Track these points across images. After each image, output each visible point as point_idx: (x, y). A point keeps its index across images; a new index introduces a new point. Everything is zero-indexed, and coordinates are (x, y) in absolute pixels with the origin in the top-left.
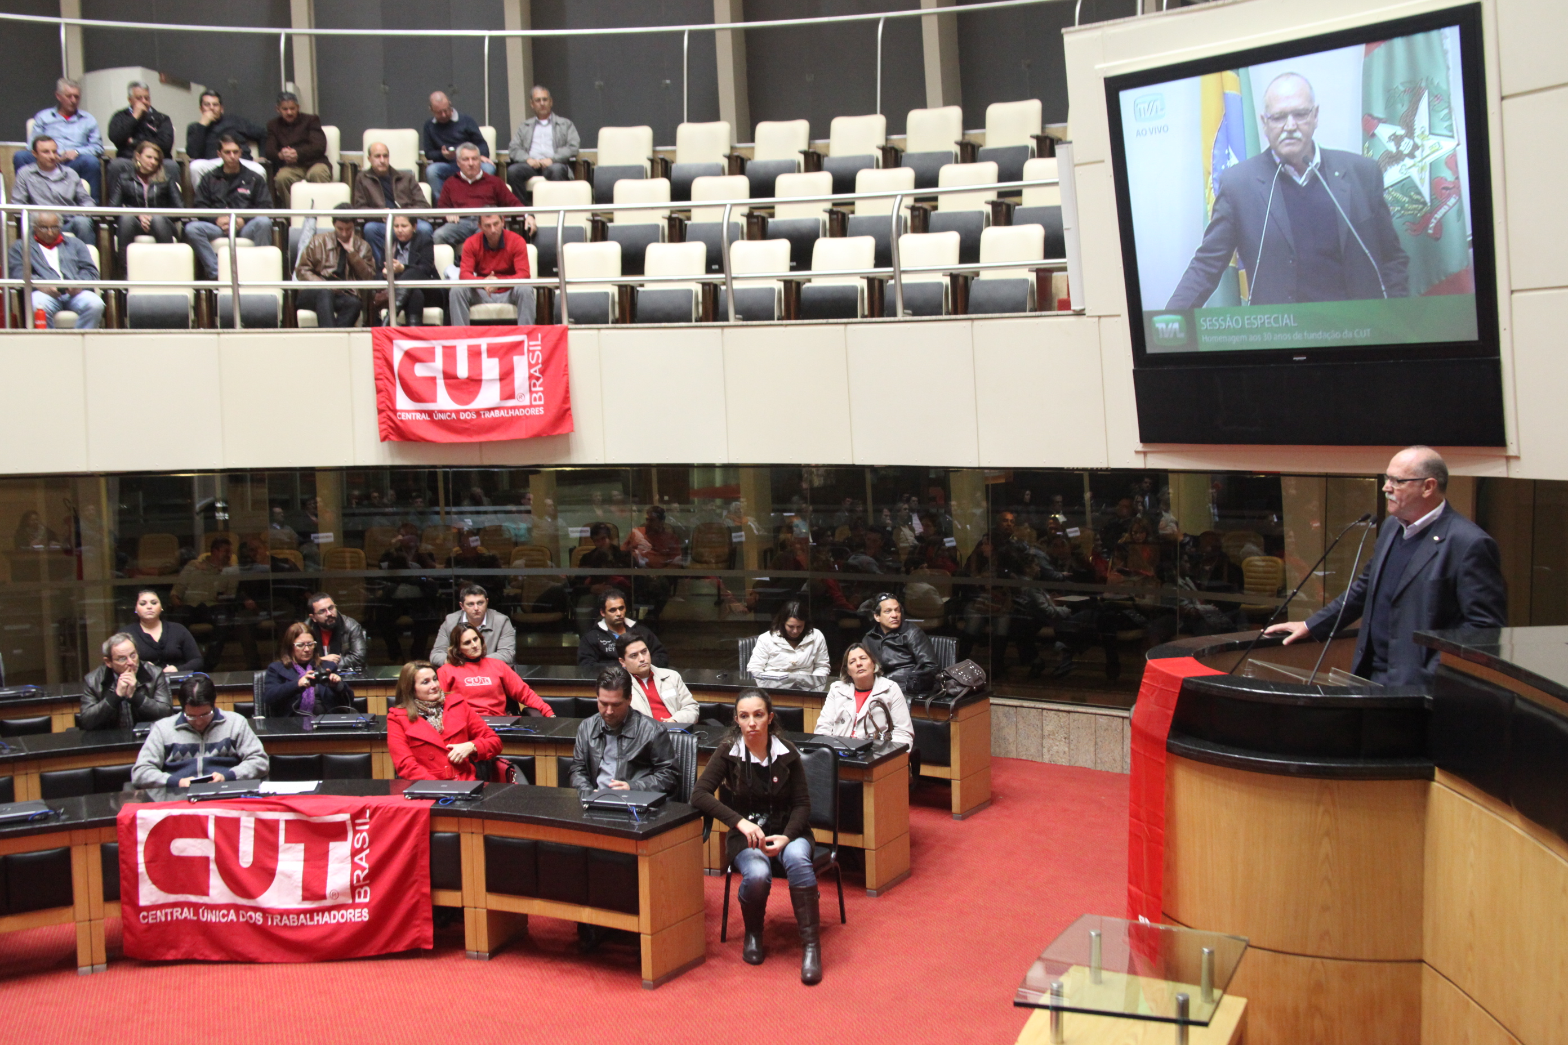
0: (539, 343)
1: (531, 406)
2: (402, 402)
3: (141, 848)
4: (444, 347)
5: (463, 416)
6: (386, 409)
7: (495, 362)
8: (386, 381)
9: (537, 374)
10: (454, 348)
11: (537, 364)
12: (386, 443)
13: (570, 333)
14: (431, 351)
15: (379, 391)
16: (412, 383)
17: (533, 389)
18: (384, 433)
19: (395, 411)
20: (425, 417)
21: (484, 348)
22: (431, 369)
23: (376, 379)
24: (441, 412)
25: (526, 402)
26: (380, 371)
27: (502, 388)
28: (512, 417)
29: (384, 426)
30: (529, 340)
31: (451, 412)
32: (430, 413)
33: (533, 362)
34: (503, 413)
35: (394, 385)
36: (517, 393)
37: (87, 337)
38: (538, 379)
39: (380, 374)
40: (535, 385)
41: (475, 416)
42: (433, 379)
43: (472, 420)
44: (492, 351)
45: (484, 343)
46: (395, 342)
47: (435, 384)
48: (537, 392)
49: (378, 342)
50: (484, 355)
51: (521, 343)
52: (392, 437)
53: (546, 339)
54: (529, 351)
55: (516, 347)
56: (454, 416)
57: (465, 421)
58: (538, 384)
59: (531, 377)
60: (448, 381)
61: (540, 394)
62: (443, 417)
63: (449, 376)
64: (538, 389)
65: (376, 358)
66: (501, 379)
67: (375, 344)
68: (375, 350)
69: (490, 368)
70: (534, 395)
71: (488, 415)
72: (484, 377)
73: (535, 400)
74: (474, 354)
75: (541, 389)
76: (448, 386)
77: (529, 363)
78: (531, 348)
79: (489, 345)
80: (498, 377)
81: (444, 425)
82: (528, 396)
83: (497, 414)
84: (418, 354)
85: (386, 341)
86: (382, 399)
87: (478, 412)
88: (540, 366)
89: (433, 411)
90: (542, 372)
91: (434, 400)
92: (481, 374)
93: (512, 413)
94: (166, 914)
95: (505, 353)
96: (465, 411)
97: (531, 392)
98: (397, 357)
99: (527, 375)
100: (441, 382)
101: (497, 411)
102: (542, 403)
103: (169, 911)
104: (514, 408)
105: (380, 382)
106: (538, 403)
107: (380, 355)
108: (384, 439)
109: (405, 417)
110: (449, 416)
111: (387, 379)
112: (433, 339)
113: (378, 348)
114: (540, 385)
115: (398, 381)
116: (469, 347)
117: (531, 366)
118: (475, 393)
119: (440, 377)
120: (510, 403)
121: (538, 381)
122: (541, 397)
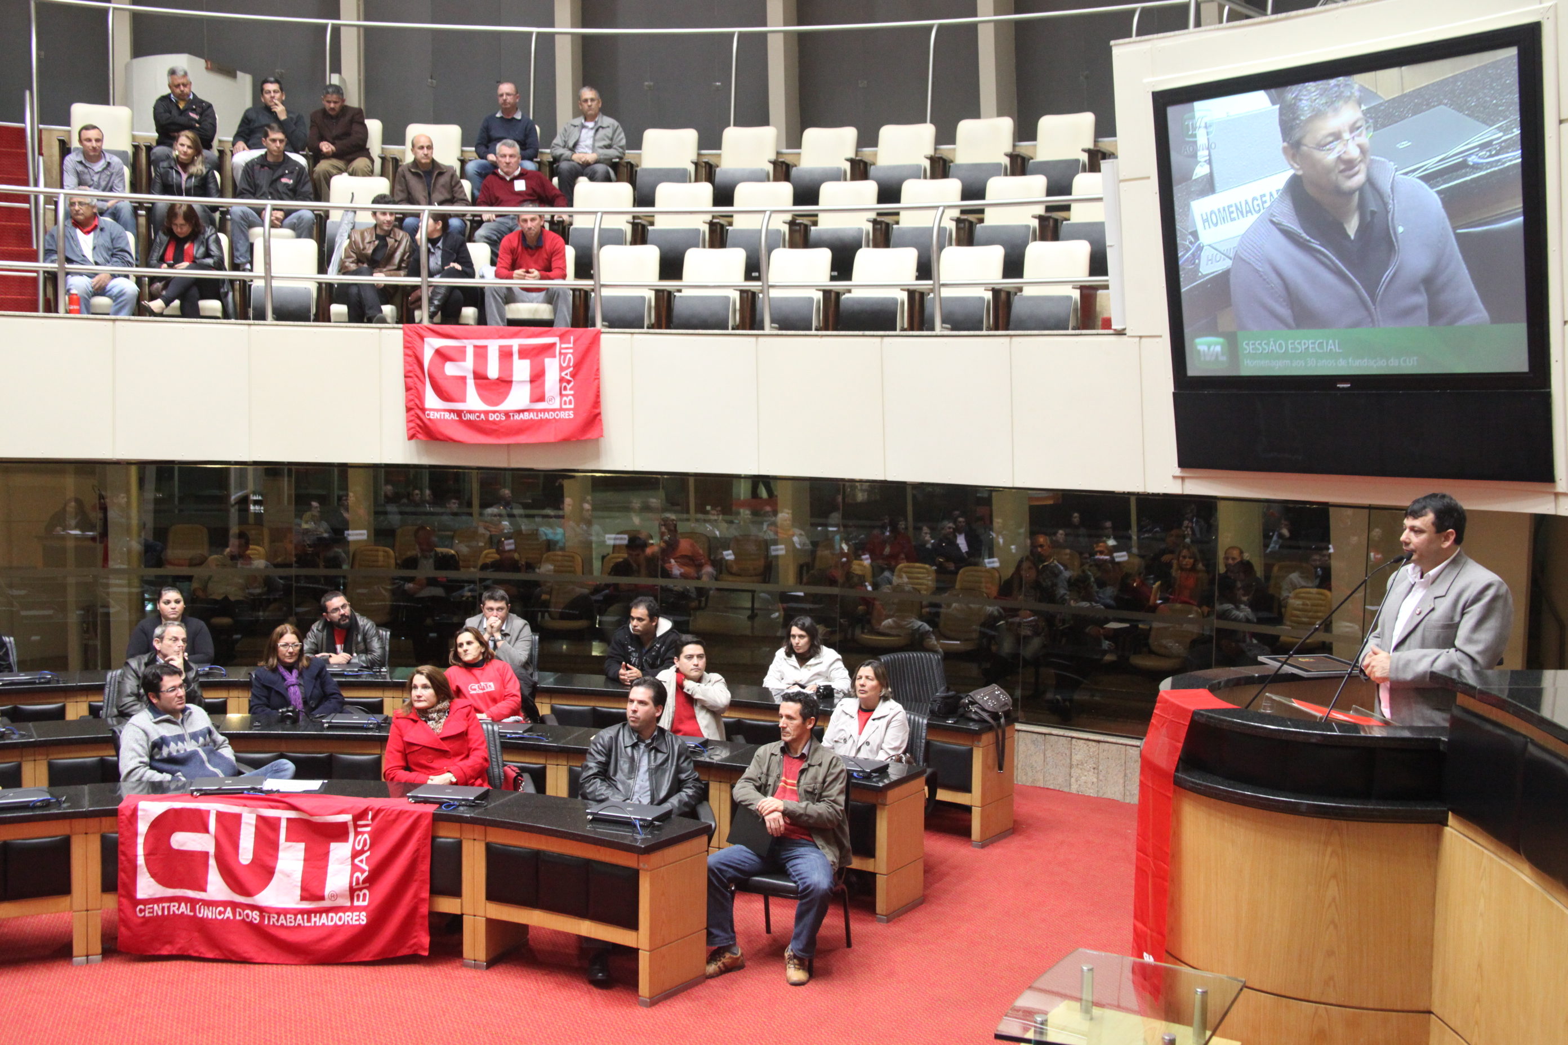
0: (571, 345)
1: (561, 409)
2: (431, 400)
4: (475, 347)
5: (492, 417)
6: (415, 407)
7: (526, 363)
8: (416, 379)
9: (568, 377)
10: (486, 347)
11: (568, 367)
12: (413, 442)
13: (603, 337)
14: (463, 350)
15: (408, 389)
16: (442, 382)
17: (564, 392)
18: (412, 432)
19: (423, 410)
20: (455, 417)
21: (515, 349)
22: (462, 368)
23: (406, 377)
24: (470, 412)
25: (557, 405)
26: (410, 368)
27: (532, 390)
28: (541, 420)
29: (412, 425)
30: (561, 342)
31: (480, 412)
32: (459, 413)
33: (564, 365)
34: (532, 416)
35: (424, 384)
36: (547, 396)
38: (569, 382)
39: (410, 371)
40: (565, 388)
41: (504, 418)
42: (463, 379)
43: (500, 421)
44: (524, 353)
45: (515, 343)
46: (426, 340)
47: (465, 383)
48: (567, 396)
49: (409, 339)
50: (516, 356)
51: (554, 345)
52: (419, 435)
53: (578, 342)
54: (560, 353)
55: (547, 349)
56: (482, 416)
57: (494, 422)
59: (562, 380)
60: (479, 381)
61: (571, 397)
62: (472, 417)
63: (480, 377)
64: (568, 392)
65: (406, 355)
66: (532, 381)
67: (405, 341)
68: (405, 347)
69: (522, 369)
70: (565, 398)
71: (516, 417)
72: (515, 379)
73: (565, 403)
74: (506, 355)
75: (572, 392)
76: (478, 387)
77: (561, 365)
78: (563, 351)
79: (520, 345)
80: (528, 379)
81: (473, 426)
82: (558, 400)
83: (526, 416)
84: (451, 354)
85: (417, 338)
86: (411, 397)
87: (507, 414)
88: (571, 369)
89: (462, 411)
90: (574, 375)
91: (463, 400)
92: (512, 376)
93: (541, 416)
94: (163, 908)
95: (535, 354)
96: (494, 412)
97: (562, 395)
98: (428, 355)
99: (558, 378)
100: (471, 382)
101: (526, 414)
102: (572, 406)
103: (166, 905)
104: (544, 411)
105: (409, 380)
106: (568, 406)
107: (410, 352)
108: (411, 437)
109: (434, 416)
110: (478, 417)
111: (417, 377)
112: (465, 339)
113: (409, 345)
114: (571, 389)
115: (427, 379)
116: (501, 347)
117: (562, 369)
118: (504, 395)
119: (470, 376)
120: (540, 406)
121: (569, 384)
122: (570, 401)
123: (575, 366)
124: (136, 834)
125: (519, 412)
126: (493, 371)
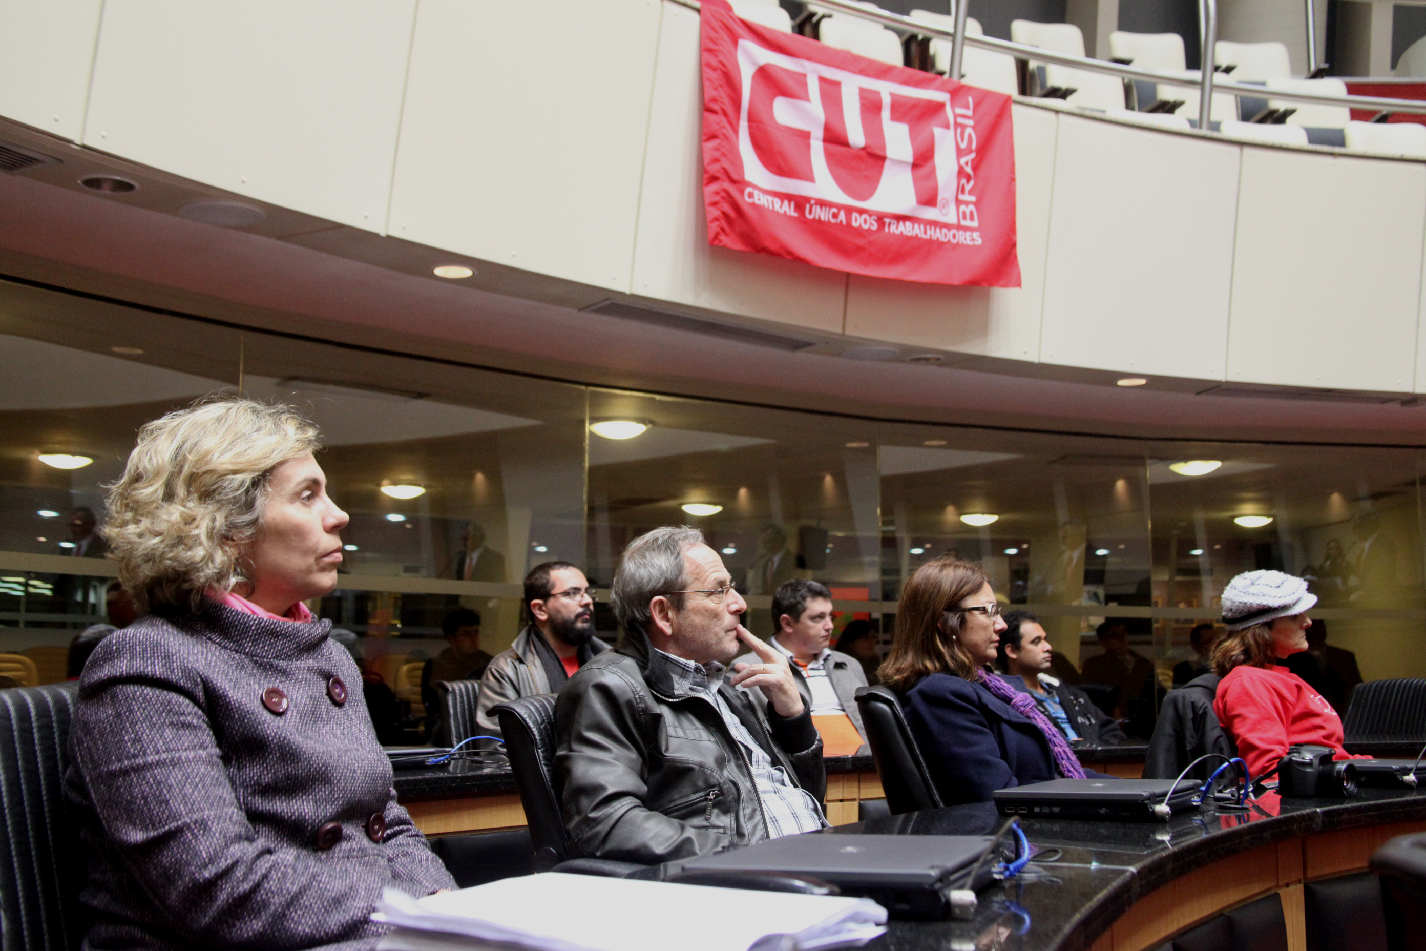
0: (970, 113)
1: (959, 227)
2: (752, 166)
4: (821, 80)
5: (858, 221)
6: (723, 175)
7: (903, 131)
8: (721, 118)
9: (968, 170)
10: (837, 84)
11: (968, 150)
13: (1014, 109)
14: (802, 80)
15: (708, 136)
16: (770, 135)
18: (715, 228)
19: (737, 184)
20: (788, 209)
21: (886, 100)
22: (805, 115)
23: (706, 110)
24: (822, 204)
25: (951, 217)
26: (714, 94)
27: (916, 180)
28: (930, 242)
29: (716, 212)
30: (954, 106)
31: (840, 207)
32: (800, 203)
33: (963, 145)
34: (917, 230)
35: (736, 132)
36: (940, 197)
38: (968, 178)
39: (714, 101)
40: (964, 189)
41: (875, 227)
42: (805, 136)
43: (869, 230)
44: (898, 107)
45: (885, 90)
46: (741, 42)
47: (809, 146)
48: (967, 203)
49: (713, 35)
50: (886, 114)
51: (942, 107)
52: (725, 244)
53: (981, 109)
54: (956, 124)
55: (935, 112)
56: (842, 216)
57: (859, 232)
58: (968, 187)
59: (961, 172)
60: (832, 146)
61: (973, 207)
62: (824, 215)
63: (833, 138)
64: (969, 196)
65: (703, 66)
66: (915, 166)
67: (704, 38)
68: (704, 50)
69: (898, 138)
70: (963, 208)
71: (893, 229)
72: (888, 154)
73: (966, 216)
74: (870, 107)
75: (972, 199)
76: (830, 157)
77: (957, 145)
78: (960, 120)
79: (892, 95)
80: (910, 159)
81: (824, 232)
82: (953, 207)
83: (906, 229)
85: (724, 36)
86: (715, 155)
87: (881, 218)
88: (973, 155)
89: (807, 200)
90: (976, 167)
91: (810, 178)
92: (883, 147)
93: (932, 233)
95: (917, 117)
96: (861, 211)
97: (958, 202)
98: (746, 75)
99: (956, 168)
100: (817, 147)
101: (908, 224)
102: (975, 224)
104: (935, 224)
105: (711, 117)
106: (970, 223)
107: (712, 63)
109: (758, 200)
110: (835, 216)
111: (725, 114)
112: (809, 59)
113: (712, 46)
114: (971, 193)
115: (744, 126)
116: (860, 91)
117: (960, 153)
118: (873, 182)
119: (817, 135)
120: (930, 213)
121: (968, 181)
122: (971, 213)
125: (898, 218)
126: (856, 137)
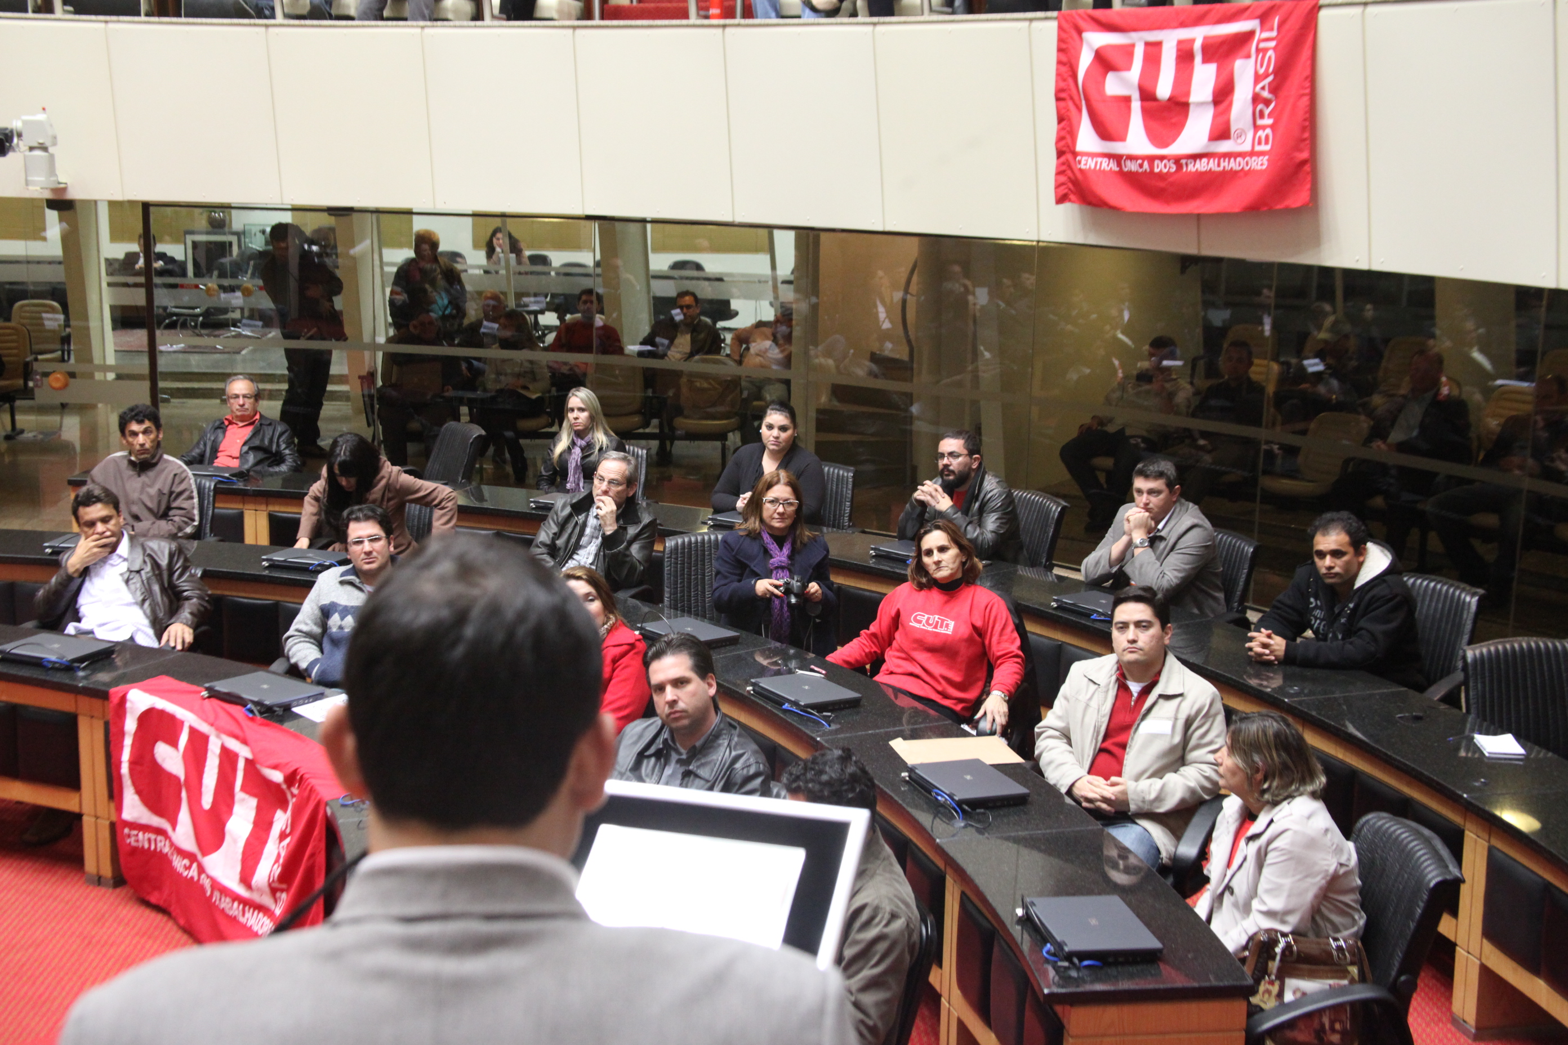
0: (1274, 34)
1: (1252, 153)
2: (1087, 139)
3: (128, 741)
4: (1147, 44)
5: (1159, 167)
6: (1065, 148)
7: (1212, 68)
8: (1070, 104)
9: (1266, 94)
10: (1158, 44)
11: (1266, 75)
12: (1067, 206)
13: (1323, 14)
14: (1128, 51)
15: (1061, 119)
16: (1100, 107)
17: (1260, 122)
18: (1063, 190)
19: (1075, 154)
20: (1113, 166)
21: (1197, 46)
22: (1125, 83)
23: (1058, 99)
24: (1131, 158)
25: (1247, 147)
26: (1062, 85)
27: (1215, 117)
28: (1224, 173)
29: (1063, 179)
30: (1262, 30)
31: (1144, 158)
32: (1118, 158)
33: (1261, 71)
34: (1212, 165)
35: (1080, 110)
36: (1233, 130)
37: (728, 30)
38: (1267, 103)
39: (1063, 90)
40: (1262, 115)
41: (1174, 169)
42: (1127, 100)
43: (1170, 174)
44: (1209, 52)
45: (1198, 35)
46: (1084, 35)
47: (1129, 108)
48: (1264, 128)
49: (1064, 36)
50: (1198, 58)
51: (1249, 35)
52: (1071, 196)
53: (1287, 26)
54: (1258, 50)
55: (1239, 43)
56: (1146, 165)
57: (1161, 176)
58: (1267, 112)
59: (1256, 99)
60: (1147, 104)
61: (1267, 131)
62: (1132, 166)
63: (1147, 95)
64: (1268, 121)
65: (1059, 62)
66: (1215, 102)
67: (1061, 40)
68: (1060, 50)
69: (1203, 81)
70: (1260, 133)
71: (1191, 168)
72: (1192, 99)
73: (1260, 143)
74: (1185, 56)
75: (1270, 122)
76: (1146, 112)
77: (1256, 73)
78: (1262, 45)
79: (1205, 38)
80: (1210, 98)
81: (1135, 181)
82: (1249, 135)
83: (1203, 166)
84: (1115, 58)
85: (1074, 34)
86: (1063, 133)
87: (1177, 160)
88: (1271, 78)
90: (1275, 89)
91: (1122, 138)
92: (1188, 94)
93: (1227, 165)
94: (149, 840)
95: (1224, 53)
96: (1162, 158)
97: (1256, 128)
98: (1085, 60)
99: (1250, 96)
100: (1136, 105)
101: (1204, 160)
102: (1268, 148)
103: (153, 836)
104: (1229, 155)
105: (1062, 104)
106: (1263, 147)
107: (1064, 59)
108: (1061, 200)
109: (1087, 164)
110: (1141, 166)
111: (1072, 98)
112: (1135, 30)
113: (1064, 46)
114: (1269, 116)
115: (1083, 102)
116: (1180, 42)
117: (1258, 78)
118: (1179, 127)
119: (1136, 96)
120: (1224, 146)
121: (1267, 106)
122: (1267, 137)
123: (1276, 72)
124: (122, 734)
125: (1196, 157)
126: (1164, 90)
